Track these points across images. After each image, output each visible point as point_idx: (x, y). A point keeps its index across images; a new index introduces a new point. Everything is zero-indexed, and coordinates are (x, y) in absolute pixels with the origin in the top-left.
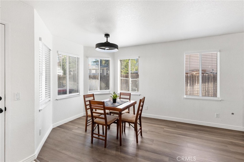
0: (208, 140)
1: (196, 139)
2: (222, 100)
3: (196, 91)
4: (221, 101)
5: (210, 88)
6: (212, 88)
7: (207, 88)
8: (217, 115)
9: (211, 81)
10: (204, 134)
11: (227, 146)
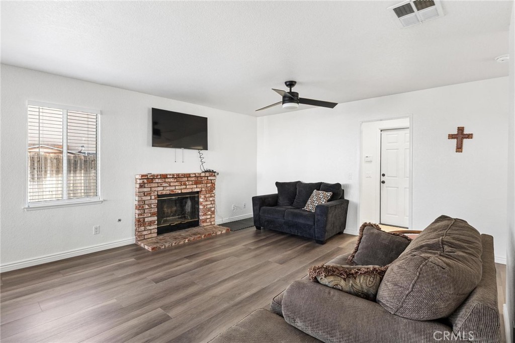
0: (83, 279)
1: (59, 288)
2: (104, 200)
3: (48, 193)
4: (102, 202)
5: (79, 185)
6: (83, 185)
7: (72, 185)
8: (96, 229)
9: (81, 170)
10: (74, 271)
11: (113, 274)
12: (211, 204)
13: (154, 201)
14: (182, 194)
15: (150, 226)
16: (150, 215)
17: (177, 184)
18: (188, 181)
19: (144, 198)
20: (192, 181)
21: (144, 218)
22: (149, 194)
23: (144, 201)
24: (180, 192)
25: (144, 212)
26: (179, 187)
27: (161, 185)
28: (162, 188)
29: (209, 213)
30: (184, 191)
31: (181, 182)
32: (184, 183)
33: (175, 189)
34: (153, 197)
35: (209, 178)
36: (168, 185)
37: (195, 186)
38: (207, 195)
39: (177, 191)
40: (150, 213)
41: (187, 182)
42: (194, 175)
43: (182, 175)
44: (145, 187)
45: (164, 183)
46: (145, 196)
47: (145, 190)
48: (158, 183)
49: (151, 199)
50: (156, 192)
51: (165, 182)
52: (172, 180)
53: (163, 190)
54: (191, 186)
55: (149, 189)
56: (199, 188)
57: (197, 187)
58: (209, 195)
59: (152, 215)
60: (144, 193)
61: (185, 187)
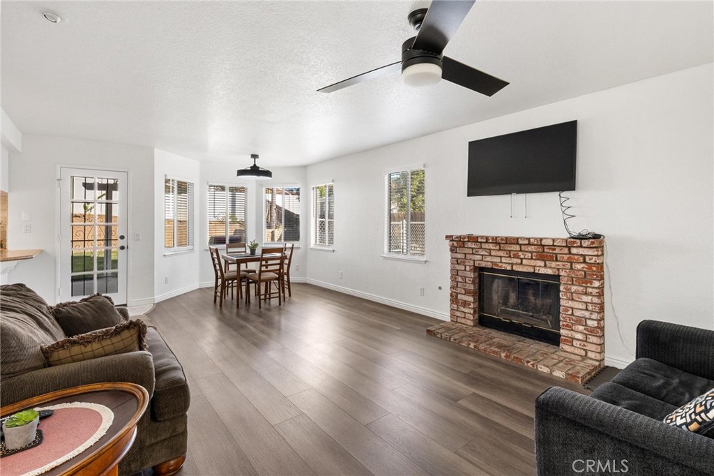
4: (425, 262)
8: (421, 290)
12: (587, 309)
13: (469, 273)
14: (512, 272)
15: (464, 307)
16: (463, 292)
17: (501, 253)
18: (521, 250)
19: (458, 267)
20: (531, 252)
21: (457, 293)
22: (463, 263)
23: (458, 271)
24: (509, 268)
25: (457, 286)
26: (508, 260)
27: (477, 252)
28: (479, 257)
29: (581, 328)
30: (516, 268)
31: (510, 251)
32: (514, 255)
33: (501, 262)
34: (468, 268)
35: (574, 251)
36: (486, 254)
37: (542, 264)
38: (574, 288)
39: (504, 265)
40: (465, 289)
41: (520, 254)
42: (527, 242)
43: (502, 239)
44: (456, 252)
45: (480, 250)
46: (458, 263)
47: (459, 256)
48: (472, 248)
49: (465, 270)
50: (472, 262)
51: (481, 248)
52: (491, 246)
53: (482, 260)
54: (533, 263)
55: (463, 256)
56: (550, 268)
57: (545, 266)
58: (581, 289)
59: (467, 292)
60: (457, 259)
61: (519, 261)
